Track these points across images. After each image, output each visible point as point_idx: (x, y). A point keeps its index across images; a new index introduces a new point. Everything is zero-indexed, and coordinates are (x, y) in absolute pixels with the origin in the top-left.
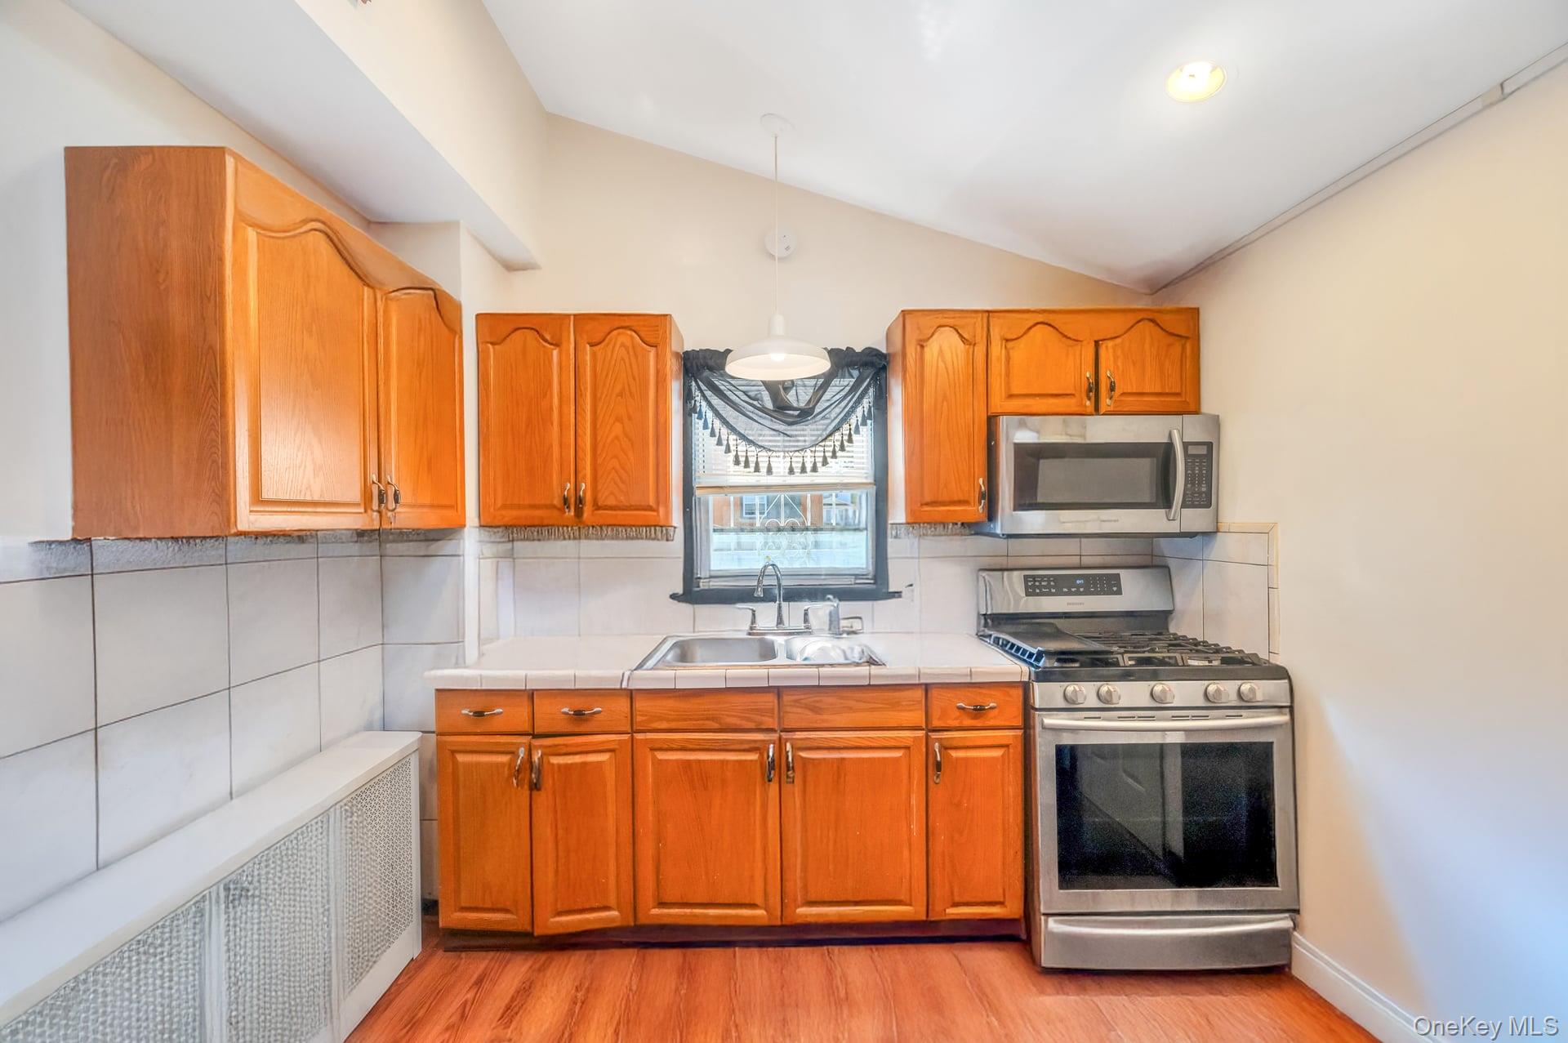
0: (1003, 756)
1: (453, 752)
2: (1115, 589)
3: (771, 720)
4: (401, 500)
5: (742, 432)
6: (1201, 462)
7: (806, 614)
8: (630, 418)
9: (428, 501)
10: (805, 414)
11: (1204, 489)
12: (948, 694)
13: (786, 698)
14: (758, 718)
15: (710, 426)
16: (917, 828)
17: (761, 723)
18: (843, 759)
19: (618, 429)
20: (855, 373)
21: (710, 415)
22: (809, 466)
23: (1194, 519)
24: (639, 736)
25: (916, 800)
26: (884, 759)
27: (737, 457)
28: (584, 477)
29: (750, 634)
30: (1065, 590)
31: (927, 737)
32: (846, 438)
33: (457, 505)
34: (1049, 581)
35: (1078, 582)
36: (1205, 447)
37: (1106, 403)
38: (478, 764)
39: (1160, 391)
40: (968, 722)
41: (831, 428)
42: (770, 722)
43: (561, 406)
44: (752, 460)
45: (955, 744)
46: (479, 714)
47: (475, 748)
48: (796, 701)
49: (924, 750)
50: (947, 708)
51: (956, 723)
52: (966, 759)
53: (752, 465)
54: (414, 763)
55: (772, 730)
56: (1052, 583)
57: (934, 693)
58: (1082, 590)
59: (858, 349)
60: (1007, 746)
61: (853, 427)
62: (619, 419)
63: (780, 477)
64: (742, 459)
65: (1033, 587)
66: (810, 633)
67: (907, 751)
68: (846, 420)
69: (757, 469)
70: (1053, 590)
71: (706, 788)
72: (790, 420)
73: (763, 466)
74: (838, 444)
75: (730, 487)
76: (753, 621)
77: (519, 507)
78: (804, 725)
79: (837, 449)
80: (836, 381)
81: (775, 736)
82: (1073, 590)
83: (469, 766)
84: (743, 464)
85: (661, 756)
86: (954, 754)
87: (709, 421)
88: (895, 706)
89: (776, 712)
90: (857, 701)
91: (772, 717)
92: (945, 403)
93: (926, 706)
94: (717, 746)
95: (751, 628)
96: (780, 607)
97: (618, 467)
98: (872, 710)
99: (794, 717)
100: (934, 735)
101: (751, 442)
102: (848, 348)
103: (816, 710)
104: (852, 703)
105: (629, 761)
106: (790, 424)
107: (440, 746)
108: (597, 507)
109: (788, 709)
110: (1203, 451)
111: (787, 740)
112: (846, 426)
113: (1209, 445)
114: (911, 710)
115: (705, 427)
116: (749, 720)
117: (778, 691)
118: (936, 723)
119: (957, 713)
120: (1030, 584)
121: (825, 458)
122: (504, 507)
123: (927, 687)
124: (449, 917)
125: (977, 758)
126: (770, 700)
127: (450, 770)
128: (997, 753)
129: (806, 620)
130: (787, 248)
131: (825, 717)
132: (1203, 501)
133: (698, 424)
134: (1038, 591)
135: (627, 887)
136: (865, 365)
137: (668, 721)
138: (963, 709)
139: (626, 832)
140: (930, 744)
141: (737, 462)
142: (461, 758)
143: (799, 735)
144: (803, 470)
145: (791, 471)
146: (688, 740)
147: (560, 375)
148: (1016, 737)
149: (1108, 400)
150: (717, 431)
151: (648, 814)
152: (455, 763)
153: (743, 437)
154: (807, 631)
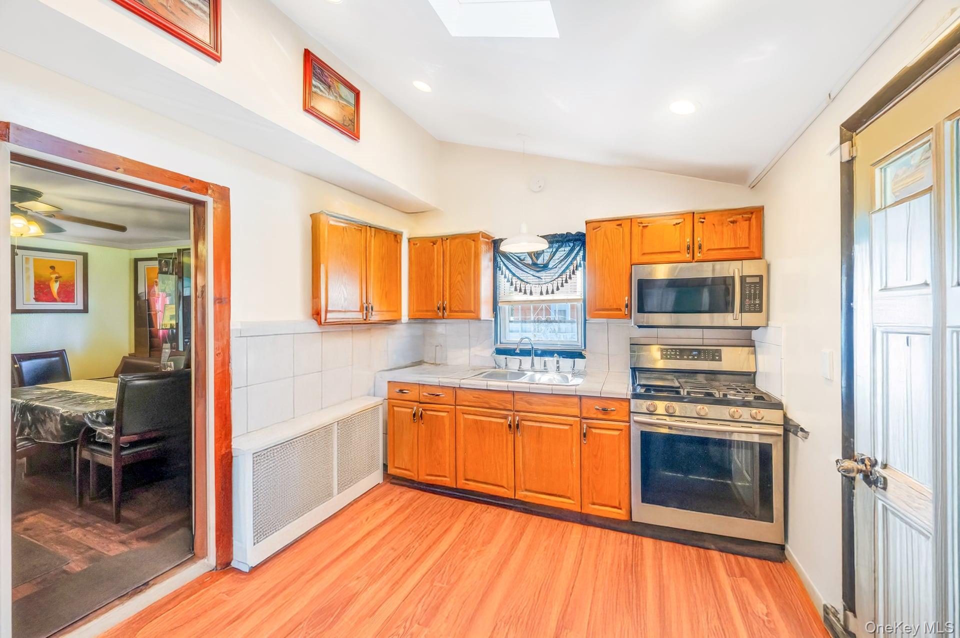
0: (619, 435)
1: (393, 406)
2: (717, 358)
3: (510, 406)
4: (374, 309)
5: (518, 275)
6: (755, 287)
7: (545, 363)
8: (464, 273)
9: (385, 309)
10: (545, 267)
11: (757, 302)
12: (591, 402)
13: (517, 397)
14: (504, 404)
15: (504, 273)
16: (576, 463)
17: (506, 407)
18: (541, 427)
19: (459, 278)
20: (572, 245)
21: (504, 268)
22: (550, 291)
23: (749, 319)
24: (458, 407)
25: (575, 450)
26: (560, 429)
27: (516, 287)
28: (446, 298)
29: (519, 370)
30: (685, 357)
31: (581, 422)
32: (568, 276)
33: (398, 310)
34: (676, 352)
35: (694, 353)
36: (758, 278)
37: (698, 256)
38: (401, 412)
39: (734, 247)
40: (601, 416)
41: (560, 272)
42: (510, 407)
43: (437, 268)
44: (523, 289)
45: (593, 426)
46: (401, 391)
47: (400, 405)
48: (521, 398)
49: (579, 427)
50: (591, 408)
51: (594, 416)
52: (600, 434)
53: (523, 291)
54: (381, 408)
55: (510, 410)
56: (678, 353)
57: (584, 400)
58: (696, 357)
59: (574, 233)
60: (621, 430)
61: (571, 271)
62: (460, 273)
63: (536, 297)
64: (518, 288)
65: (666, 355)
66: (547, 372)
67: (571, 427)
68: (568, 268)
69: (525, 293)
70: (678, 357)
71: (483, 432)
72: (538, 269)
73: (528, 292)
74: (564, 279)
75: (515, 301)
76: (520, 365)
77: (422, 311)
78: (524, 409)
79: (564, 282)
80: (562, 249)
81: (511, 413)
82: (690, 357)
83: (398, 412)
84: (518, 291)
85: (466, 416)
86: (594, 431)
87: (504, 271)
88: (565, 404)
89: (512, 402)
90: (548, 401)
91: (511, 404)
92: (607, 260)
93: (580, 407)
94: (488, 414)
95: (519, 368)
96: (533, 359)
97: (459, 294)
98: (555, 406)
99: (520, 405)
100: (584, 421)
101: (522, 280)
102: (567, 233)
103: (530, 403)
104: (545, 402)
105: (454, 417)
106: (538, 271)
107: (389, 403)
108: (451, 311)
109: (518, 402)
110: (757, 280)
111: (517, 415)
112: (568, 271)
113: (761, 277)
114: (573, 408)
115: (502, 274)
116: (501, 405)
117: (513, 393)
118: (584, 415)
119: (595, 411)
120: (664, 353)
121: (558, 287)
122: (417, 311)
123: (580, 397)
124: (391, 471)
125: (607, 434)
126: (510, 396)
127: (392, 413)
128: (617, 433)
129: (545, 366)
130: (540, 187)
131: (533, 407)
132: (757, 309)
133: (499, 273)
134: (669, 357)
135: (453, 469)
136: (576, 240)
137: (469, 402)
138: (598, 409)
139: (453, 446)
140: (582, 424)
141: (516, 290)
142: (395, 409)
143: (522, 414)
144: (547, 293)
145: (541, 294)
146: (476, 411)
147: (437, 256)
148: (626, 426)
149: (698, 254)
150: (507, 276)
151: (461, 441)
152: (393, 409)
153: (518, 278)
154: (545, 371)
